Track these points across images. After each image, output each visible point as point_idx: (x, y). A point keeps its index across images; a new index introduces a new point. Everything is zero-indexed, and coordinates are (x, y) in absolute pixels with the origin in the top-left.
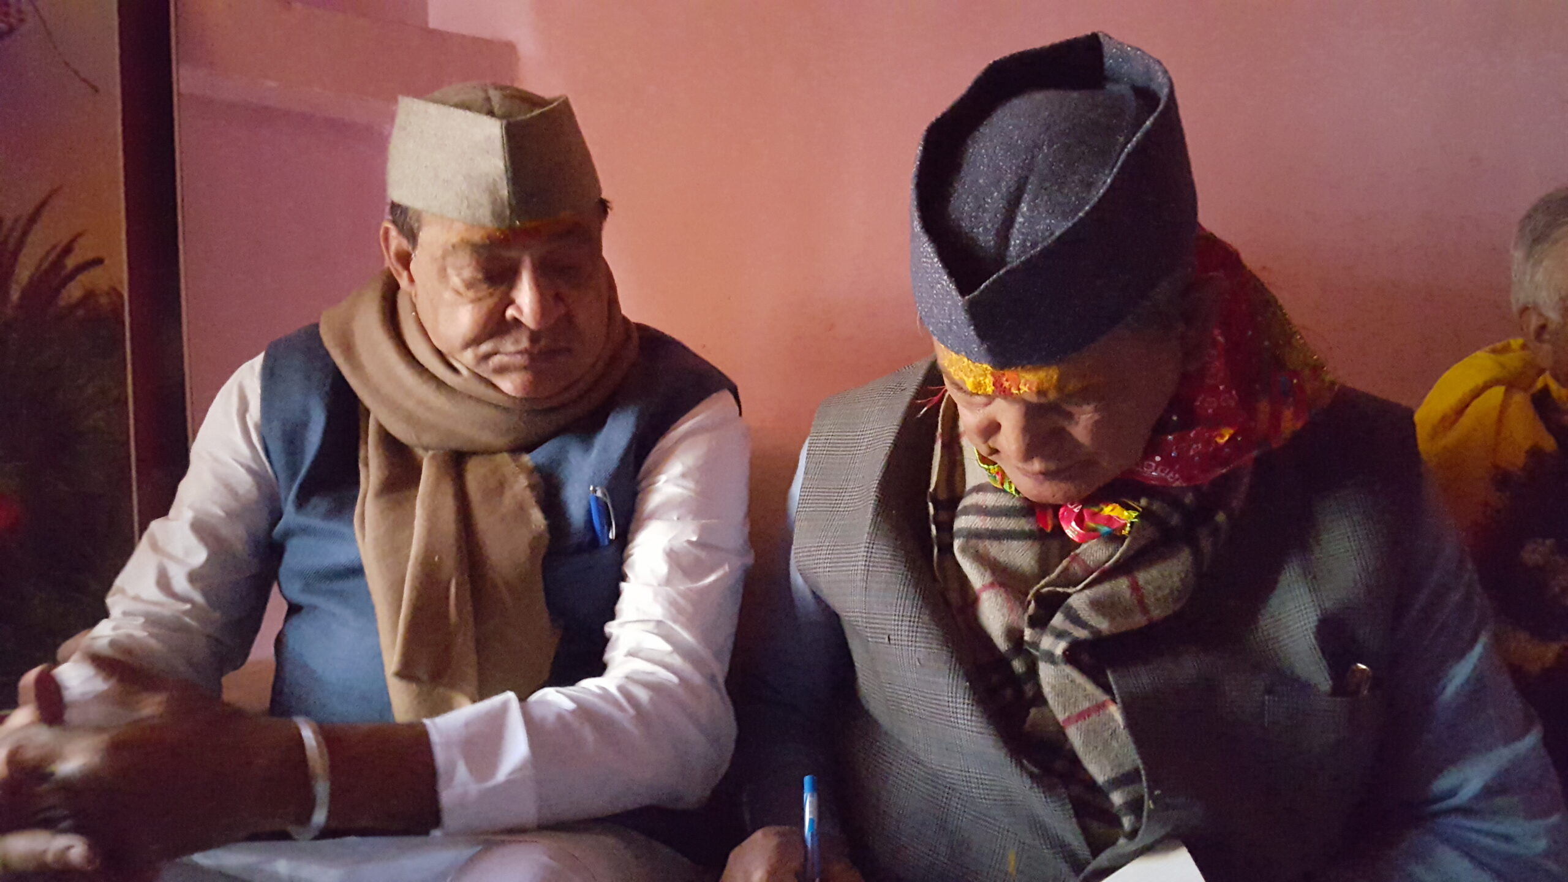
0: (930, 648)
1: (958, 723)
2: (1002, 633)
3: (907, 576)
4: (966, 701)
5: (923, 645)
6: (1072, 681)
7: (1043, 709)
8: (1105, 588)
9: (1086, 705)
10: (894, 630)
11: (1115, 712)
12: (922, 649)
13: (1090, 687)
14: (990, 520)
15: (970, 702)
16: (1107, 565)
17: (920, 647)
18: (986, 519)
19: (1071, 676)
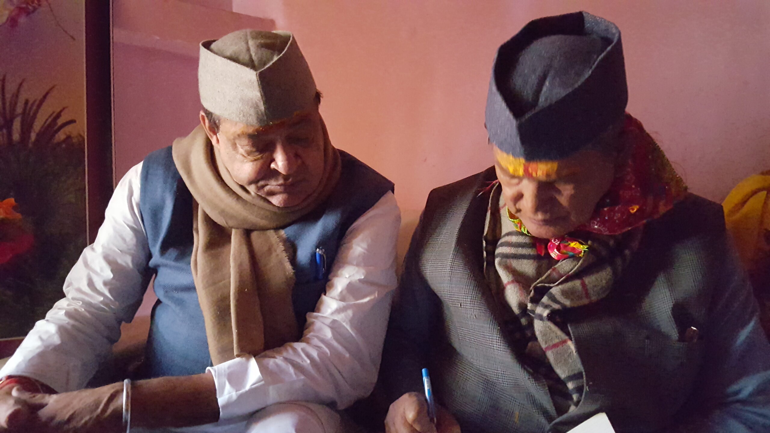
0: (481, 310)
1: (493, 346)
2: (517, 305)
3: (471, 275)
4: (498, 336)
5: (477, 308)
6: (550, 329)
7: (536, 343)
8: (569, 285)
9: (557, 341)
10: (464, 301)
11: (571, 345)
12: (477, 310)
13: (559, 332)
14: (514, 249)
15: (500, 336)
16: (570, 273)
17: (476, 309)
18: (512, 249)
19: (550, 326)
